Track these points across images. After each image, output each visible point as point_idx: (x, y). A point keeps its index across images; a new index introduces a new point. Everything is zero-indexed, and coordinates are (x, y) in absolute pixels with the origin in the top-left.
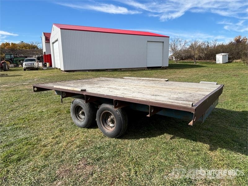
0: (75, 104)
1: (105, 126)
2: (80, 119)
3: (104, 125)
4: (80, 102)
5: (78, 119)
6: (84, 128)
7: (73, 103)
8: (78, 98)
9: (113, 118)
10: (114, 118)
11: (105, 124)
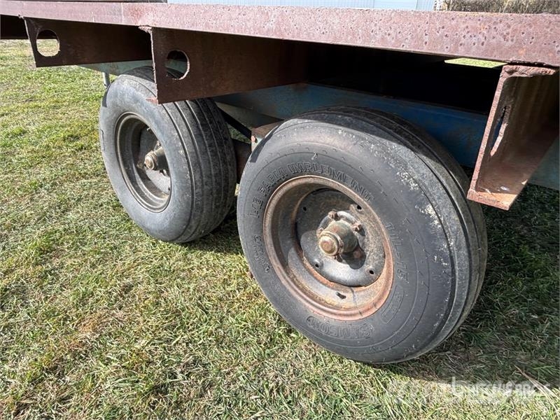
0: (114, 104)
1: (294, 270)
2: (148, 193)
3: (284, 264)
4: (142, 95)
5: (138, 189)
6: (172, 241)
7: (108, 101)
8: (130, 73)
9: (361, 230)
10: (368, 230)
11: (292, 251)
